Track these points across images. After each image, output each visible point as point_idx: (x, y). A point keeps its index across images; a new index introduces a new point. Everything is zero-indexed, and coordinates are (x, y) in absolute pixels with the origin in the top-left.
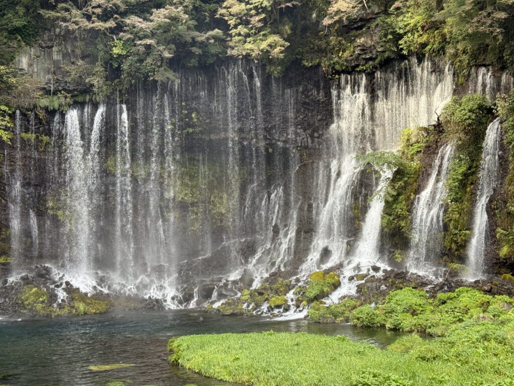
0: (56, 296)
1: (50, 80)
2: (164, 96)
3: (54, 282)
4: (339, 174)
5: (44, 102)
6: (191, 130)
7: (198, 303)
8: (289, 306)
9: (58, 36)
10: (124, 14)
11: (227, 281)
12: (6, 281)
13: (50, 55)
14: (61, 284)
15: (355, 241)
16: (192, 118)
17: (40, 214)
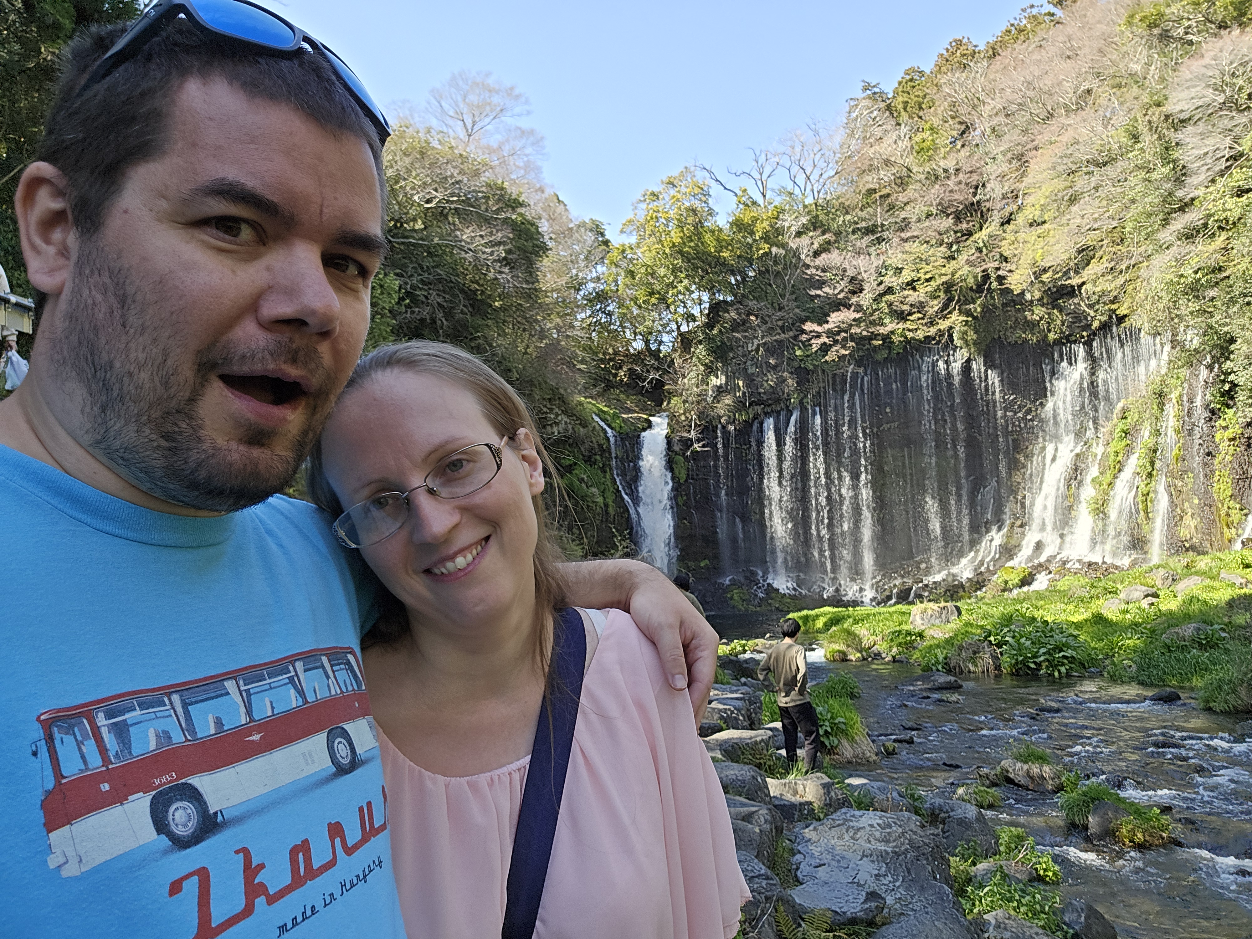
1: (745, 393)
2: (855, 394)
9: (751, 350)
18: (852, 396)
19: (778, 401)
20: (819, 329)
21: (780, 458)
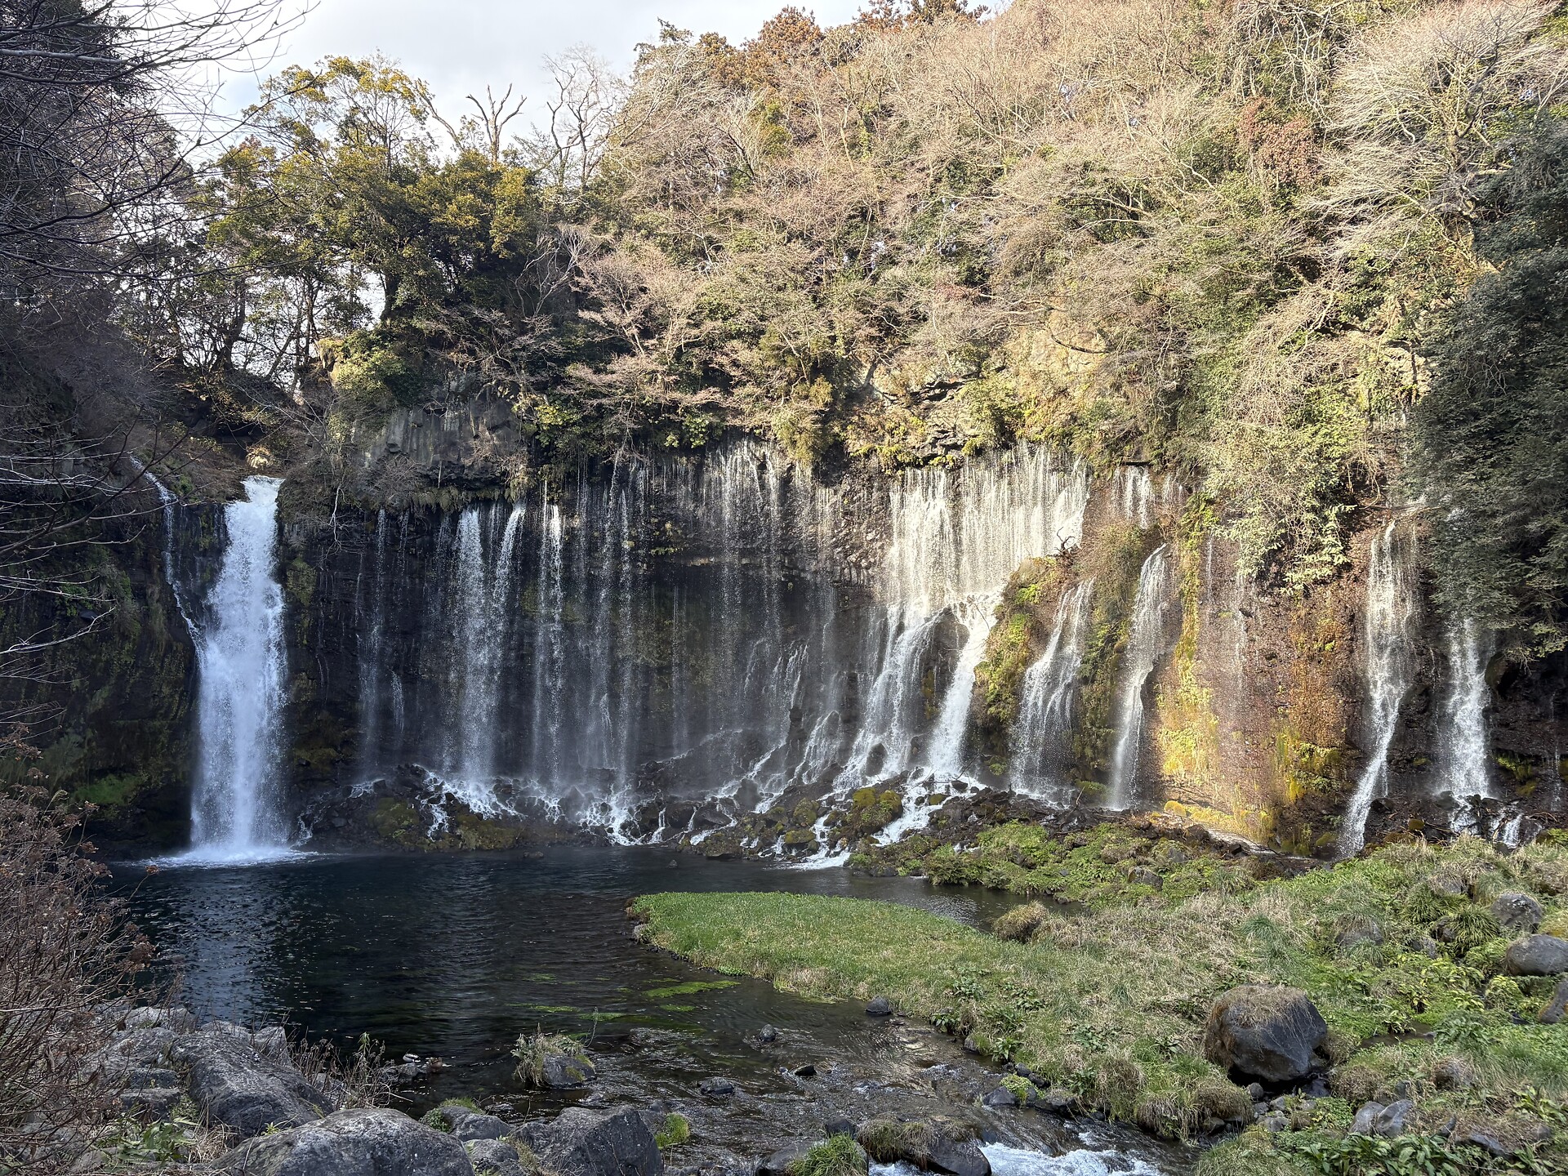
0: (431, 816)
1: (436, 463)
3: (427, 794)
4: (901, 628)
5: (426, 497)
6: (662, 551)
7: (664, 834)
8: (819, 844)
9: (456, 393)
10: (564, 361)
11: (714, 799)
12: (349, 790)
13: (439, 422)
14: (440, 798)
15: (924, 738)
16: (665, 531)
17: (410, 680)
18: (617, 496)
20: (595, 378)
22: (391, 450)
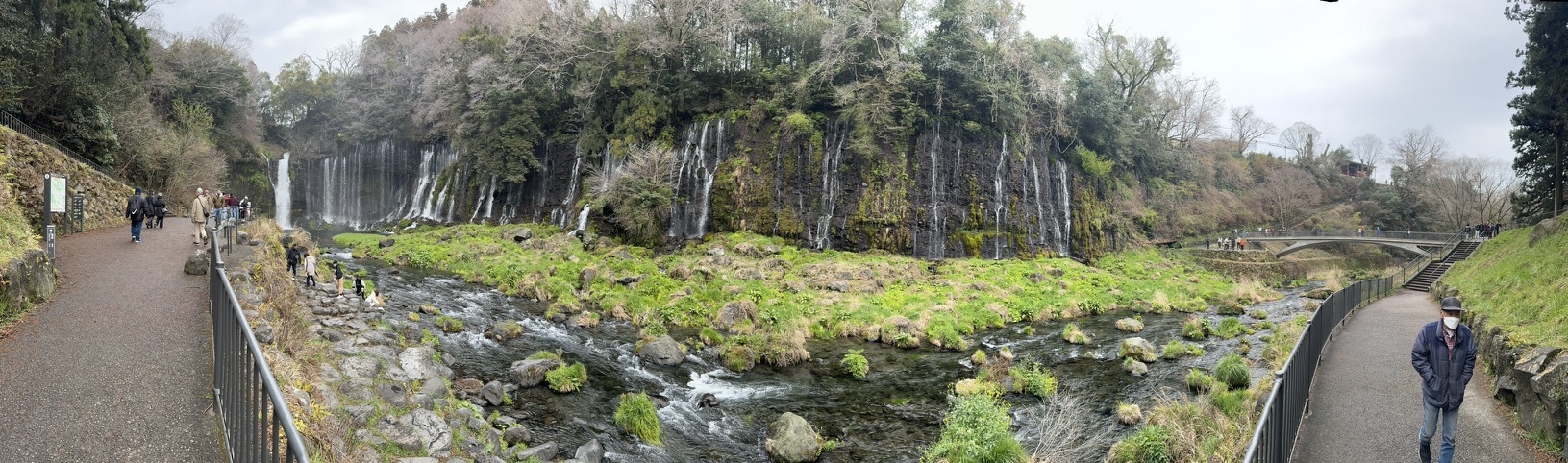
1: (320, 149)
5: (318, 157)
19: (331, 152)
21: (330, 175)
22: (310, 146)
